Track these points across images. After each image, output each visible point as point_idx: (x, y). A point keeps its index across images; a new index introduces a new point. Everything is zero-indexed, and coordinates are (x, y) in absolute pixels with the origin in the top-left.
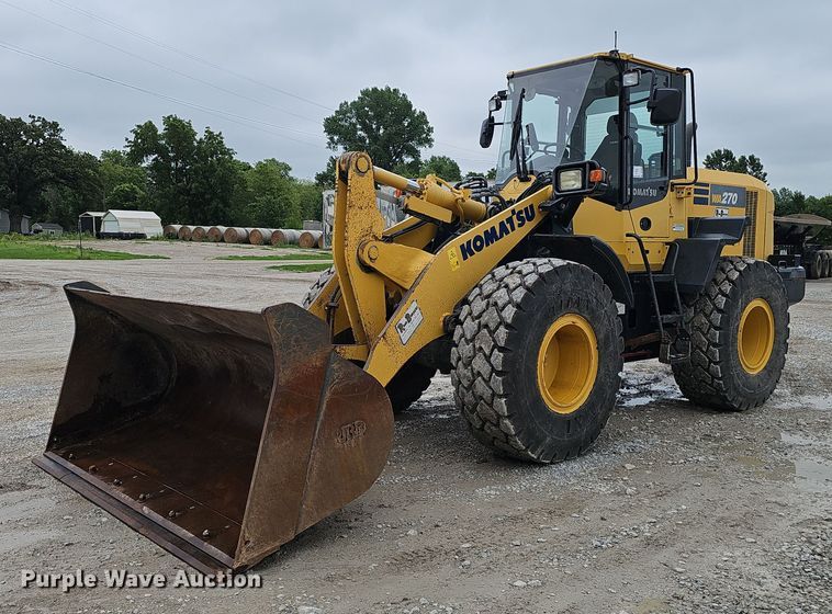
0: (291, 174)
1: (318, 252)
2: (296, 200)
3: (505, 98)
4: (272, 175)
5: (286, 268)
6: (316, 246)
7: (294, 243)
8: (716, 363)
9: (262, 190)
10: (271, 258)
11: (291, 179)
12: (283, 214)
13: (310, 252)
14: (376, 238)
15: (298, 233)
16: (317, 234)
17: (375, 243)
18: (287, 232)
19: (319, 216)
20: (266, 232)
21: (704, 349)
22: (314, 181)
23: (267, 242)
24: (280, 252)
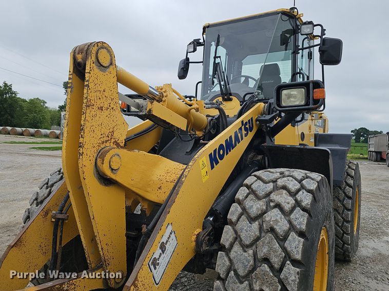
0: (46, 105)
1: (58, 140)
2: (48, 117)
3: (200, 44)
4: (36, 105)
5: (40, 148)
6: (58, 137)
7: (46, 136)
8: (347, 234)
9: (30, 111)
10: (33, 143)
11: (46, 107)
12: (41, 122)
13: (54, 140)
14: (118, 145)
15: (48, 131)
16: (58, 132)
17: (117, 151)
18: (43, 131)
19: (59, 125)
20: (32, 130)
21: (340, 225)
22: (58, 109)
23: (32, 135)
24: (39, 140)
